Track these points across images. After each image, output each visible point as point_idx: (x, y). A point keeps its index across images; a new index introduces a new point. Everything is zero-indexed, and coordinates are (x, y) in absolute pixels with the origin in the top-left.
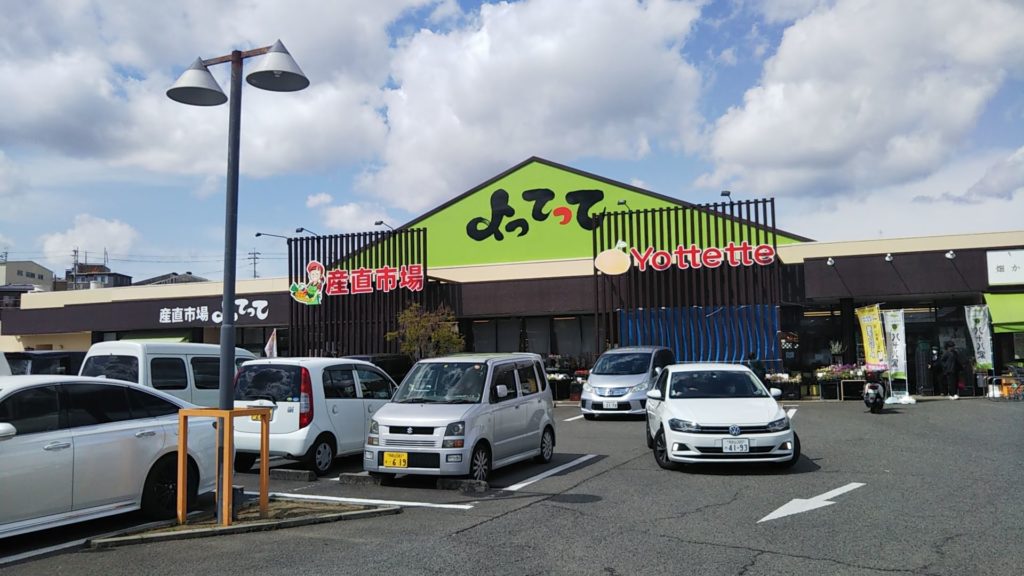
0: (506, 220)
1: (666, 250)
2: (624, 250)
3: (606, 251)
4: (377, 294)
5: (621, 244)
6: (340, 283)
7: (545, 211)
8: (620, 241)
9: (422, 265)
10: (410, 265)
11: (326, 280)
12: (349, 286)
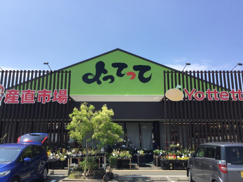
0: (103, 75)
1: (201, 91)
2: (180, 89)
3: (171, 89)
4: (38, 104)
5: (179, 86)
6: (14, 97)
7: (123, 72)
8: (178, 85)
9: (67, 90)
10: (59, 89)
11: (5, 95)
12: (20, 99)
